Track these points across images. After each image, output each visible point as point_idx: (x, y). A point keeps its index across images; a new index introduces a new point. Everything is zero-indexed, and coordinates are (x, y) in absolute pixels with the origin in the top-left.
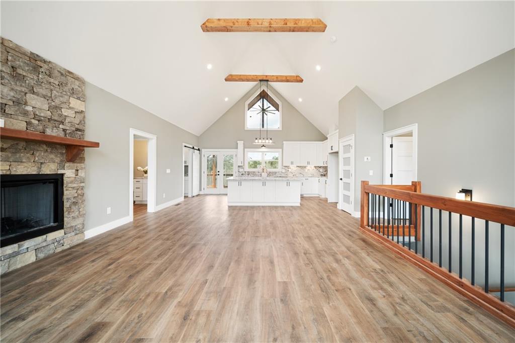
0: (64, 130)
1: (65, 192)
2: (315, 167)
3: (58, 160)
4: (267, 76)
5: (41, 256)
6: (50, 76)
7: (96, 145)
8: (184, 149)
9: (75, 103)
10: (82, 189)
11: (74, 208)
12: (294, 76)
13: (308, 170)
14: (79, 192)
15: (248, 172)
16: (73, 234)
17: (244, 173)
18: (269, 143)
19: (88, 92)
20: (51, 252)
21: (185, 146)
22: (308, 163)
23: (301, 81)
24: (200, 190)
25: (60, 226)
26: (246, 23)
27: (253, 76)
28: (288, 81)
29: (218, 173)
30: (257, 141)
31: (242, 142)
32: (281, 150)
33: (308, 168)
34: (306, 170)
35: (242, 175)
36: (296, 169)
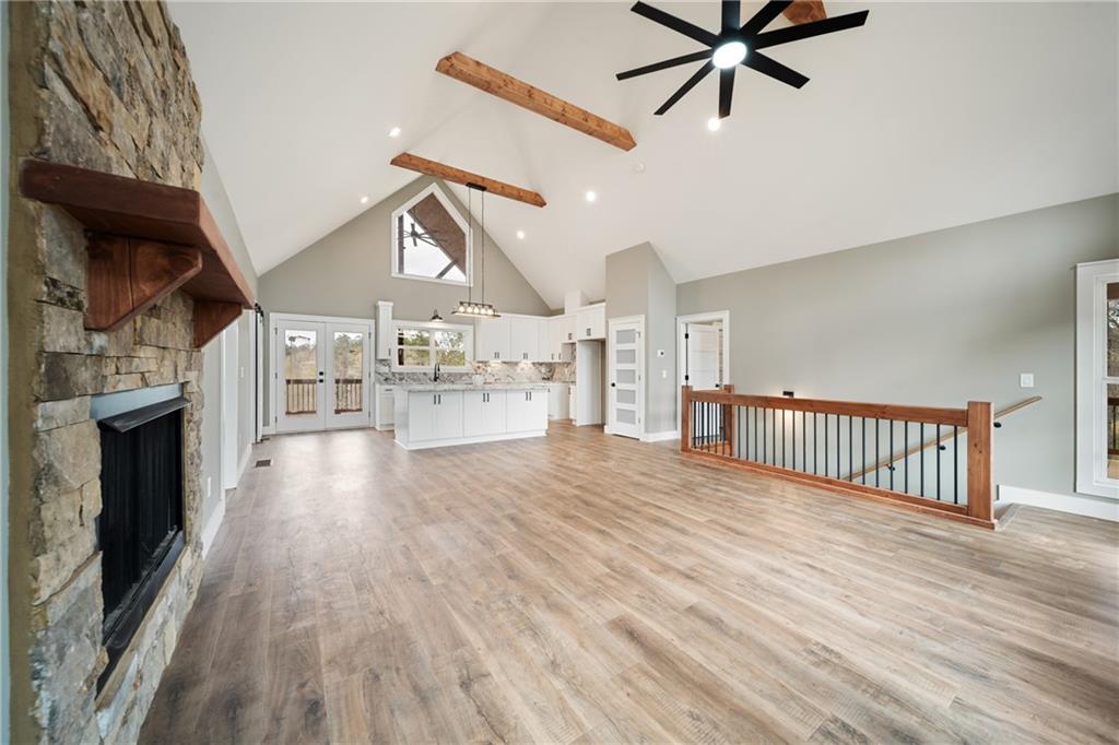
2: (533, 364)
4: (483, 179)
12: (531, 193)
13: (522, 369)
15: (400, 374)
17: (390, 376)
18: (473, 313)
22: (525, 356)
23: (542, 204)
26: (526, 92)
27: (458, 170)
28: (519, 198)
29: (321, 377)
30: (462, 309)
31: (391, 304)
32: (471, 328)
33: (521, 365)
34: (519, 370)
35: (385, 380)
36: (500, 367)
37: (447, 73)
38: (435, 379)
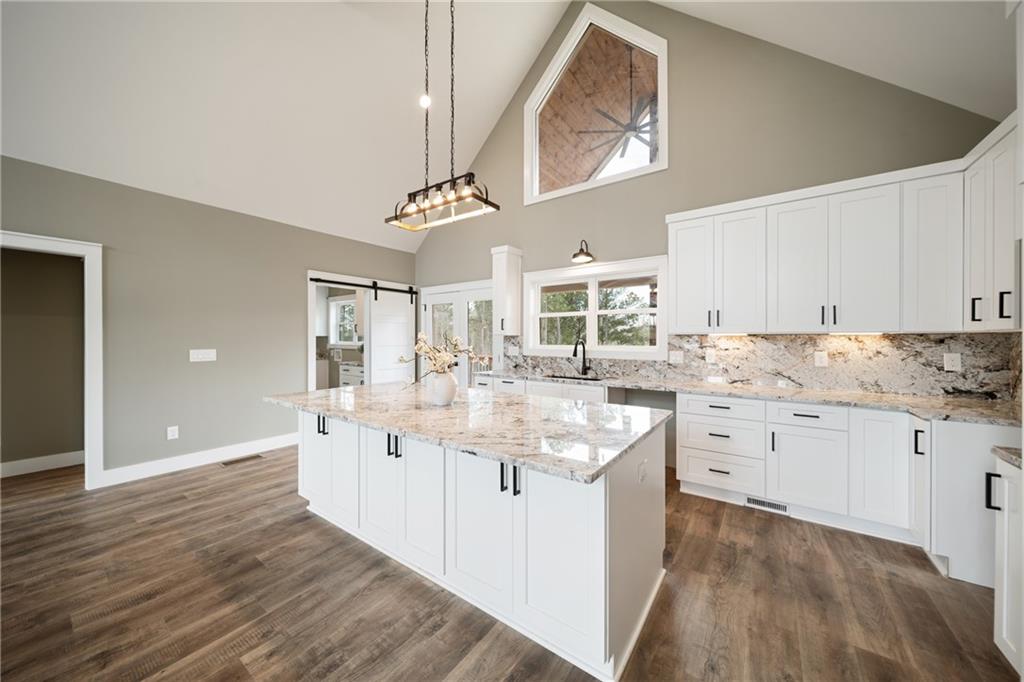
2: (890, 339)
13: (834, 358)
17: (520, 361)
33: (833, 344)
34: (821, 358)
35: (515, 367)
36: (746, 349)
38: (586, 370)
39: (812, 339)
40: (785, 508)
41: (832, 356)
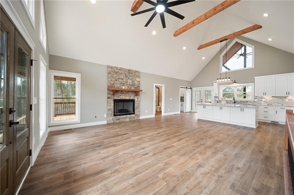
0: (135, 87)
1: (135, 104)
3: (133, 95)
5: (130, 120)
6: (132, 74)
7: (142, 91)
8: (180, 88)
9: (138, 79)
10: (139, 104)
11: (137, 109)
14: (138, 104)
16: (137, 116)
17: (219, 101)
18: (227, 81)
19: (141, 75)
20: (132, 120)
21: (181, 87)
22: (288, 93)
23: (261, 27)
24: (192, 109)
25: (134, 114)
26: (192, 23)
27: (215, 40)
30: (217, 81)
32: (254, 83)
34: (287, 100)
35: (217, 102)
36: (271, 99)
37: (177, 36)
38: (235, 103)
39: (285, 97)
40: (278, 123)
41: (289, 100)
